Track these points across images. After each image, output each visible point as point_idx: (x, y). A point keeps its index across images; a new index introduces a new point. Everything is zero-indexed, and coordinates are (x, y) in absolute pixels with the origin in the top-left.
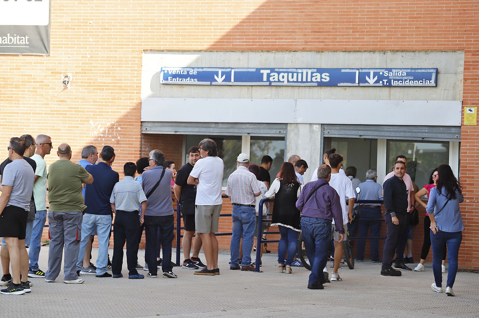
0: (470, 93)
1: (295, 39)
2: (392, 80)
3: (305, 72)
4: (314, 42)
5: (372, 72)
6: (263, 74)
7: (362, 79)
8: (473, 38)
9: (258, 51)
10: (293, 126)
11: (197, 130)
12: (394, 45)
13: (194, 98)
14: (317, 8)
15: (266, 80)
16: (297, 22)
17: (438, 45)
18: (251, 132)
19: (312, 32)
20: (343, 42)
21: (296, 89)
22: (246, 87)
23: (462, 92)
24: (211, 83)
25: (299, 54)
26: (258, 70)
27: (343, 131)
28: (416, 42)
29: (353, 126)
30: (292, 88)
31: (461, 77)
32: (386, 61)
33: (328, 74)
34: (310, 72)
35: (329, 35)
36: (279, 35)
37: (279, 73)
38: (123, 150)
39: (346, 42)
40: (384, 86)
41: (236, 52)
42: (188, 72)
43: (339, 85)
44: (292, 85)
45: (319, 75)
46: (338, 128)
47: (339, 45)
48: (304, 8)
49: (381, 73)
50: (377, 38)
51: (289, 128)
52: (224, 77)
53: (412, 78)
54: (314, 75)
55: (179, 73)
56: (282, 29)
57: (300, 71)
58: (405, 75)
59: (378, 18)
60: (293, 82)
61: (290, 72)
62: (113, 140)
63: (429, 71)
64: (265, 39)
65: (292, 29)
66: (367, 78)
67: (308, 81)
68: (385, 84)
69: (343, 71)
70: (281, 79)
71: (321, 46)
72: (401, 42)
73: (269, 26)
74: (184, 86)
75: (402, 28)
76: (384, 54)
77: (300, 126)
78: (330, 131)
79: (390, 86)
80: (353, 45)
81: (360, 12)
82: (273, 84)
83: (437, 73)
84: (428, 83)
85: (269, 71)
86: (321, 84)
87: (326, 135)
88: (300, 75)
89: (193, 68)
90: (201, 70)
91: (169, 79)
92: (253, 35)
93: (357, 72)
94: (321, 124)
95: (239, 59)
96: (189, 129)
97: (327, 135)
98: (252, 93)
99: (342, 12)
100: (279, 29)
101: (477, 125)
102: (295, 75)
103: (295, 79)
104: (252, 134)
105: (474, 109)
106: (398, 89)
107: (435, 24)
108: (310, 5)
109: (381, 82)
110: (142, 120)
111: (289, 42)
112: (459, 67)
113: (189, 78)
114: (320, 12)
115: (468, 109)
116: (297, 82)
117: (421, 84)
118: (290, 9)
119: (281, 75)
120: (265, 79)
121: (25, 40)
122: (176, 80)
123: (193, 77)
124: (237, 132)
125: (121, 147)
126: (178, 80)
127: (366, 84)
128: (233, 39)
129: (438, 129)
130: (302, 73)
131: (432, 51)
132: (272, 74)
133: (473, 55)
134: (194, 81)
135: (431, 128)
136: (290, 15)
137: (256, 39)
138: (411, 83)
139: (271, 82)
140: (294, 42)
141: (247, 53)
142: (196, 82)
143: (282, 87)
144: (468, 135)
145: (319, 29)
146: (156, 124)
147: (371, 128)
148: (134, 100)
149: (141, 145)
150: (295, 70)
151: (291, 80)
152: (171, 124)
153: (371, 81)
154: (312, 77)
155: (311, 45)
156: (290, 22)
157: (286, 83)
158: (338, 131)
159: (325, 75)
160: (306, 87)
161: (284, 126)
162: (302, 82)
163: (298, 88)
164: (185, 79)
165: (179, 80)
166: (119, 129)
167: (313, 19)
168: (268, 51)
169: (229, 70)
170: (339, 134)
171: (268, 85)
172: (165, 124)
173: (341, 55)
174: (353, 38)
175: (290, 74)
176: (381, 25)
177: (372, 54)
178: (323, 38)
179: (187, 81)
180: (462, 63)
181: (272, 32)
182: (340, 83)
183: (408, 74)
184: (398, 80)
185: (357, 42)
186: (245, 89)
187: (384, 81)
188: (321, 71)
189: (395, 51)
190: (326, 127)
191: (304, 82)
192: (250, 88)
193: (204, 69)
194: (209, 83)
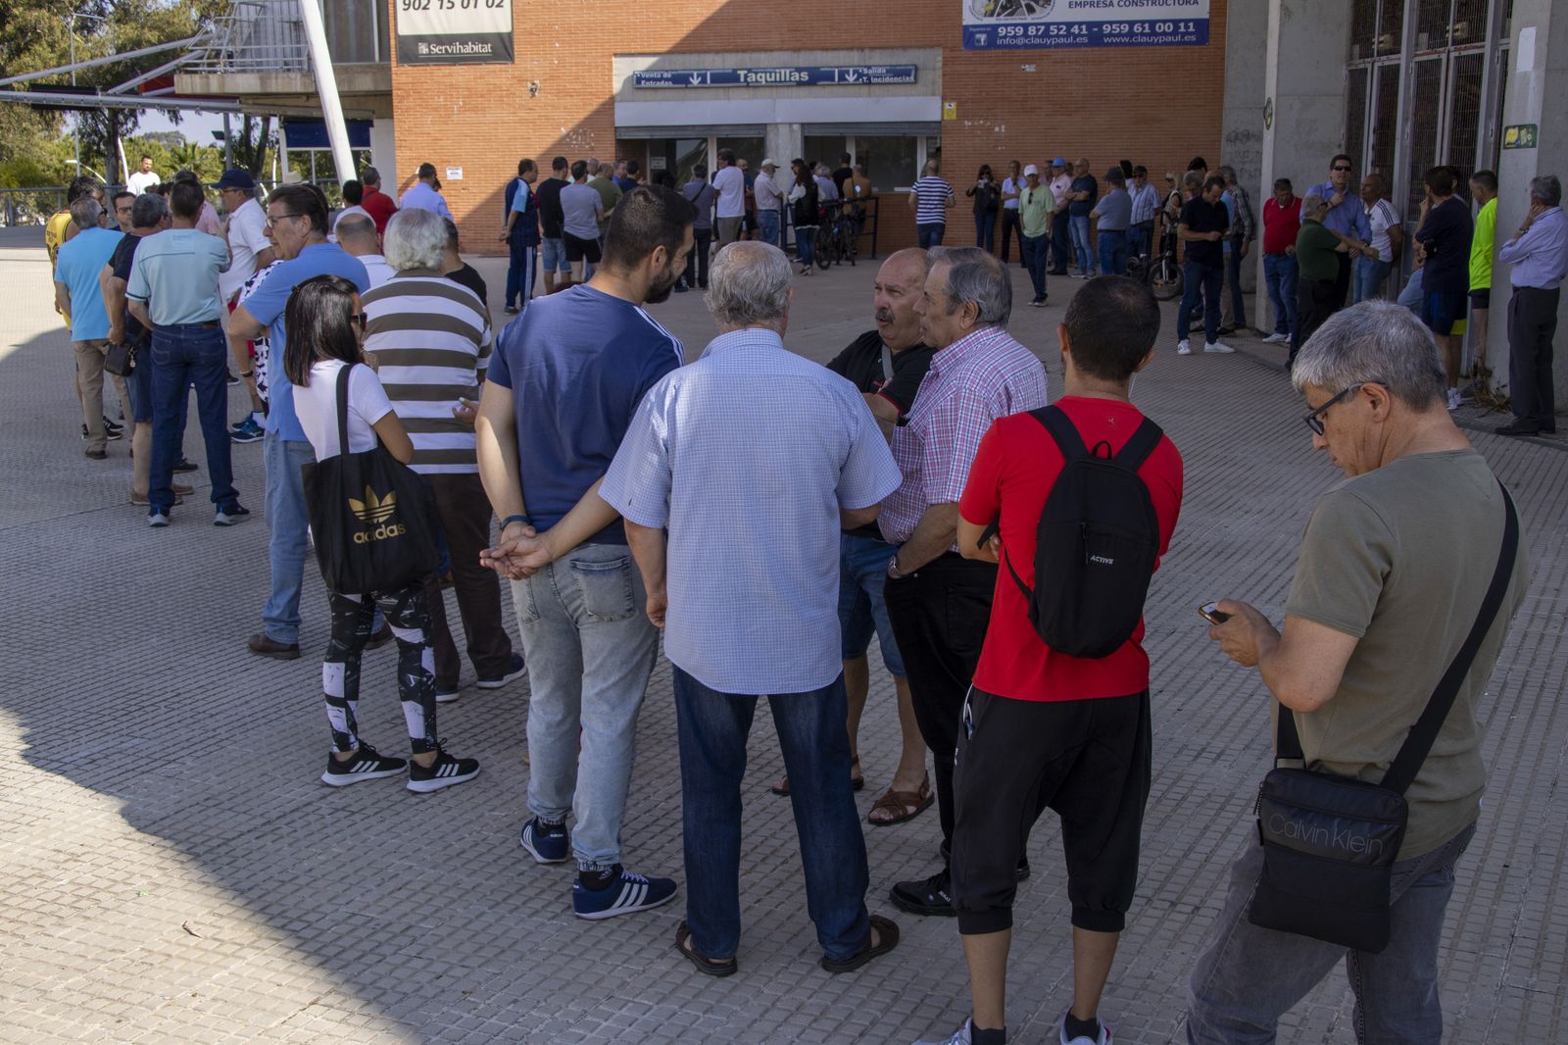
0: (949, 88)
1: (772, 38)
2: (872, 78)
3: (783, 71)
4: (791, 41)
5: (851, 70)
6: (740, 74)
7: (842, 78)
8: (950, 33)
9: (733, 52)
10: (772, 127)
11: (673, 133)
12: (872, 42)
13: (669, 101)
14: (793, 7)
15: (743, 81)
16: (773, 21)
17: (916, 41)
19: (788, 31)
20: (820, 40)
21: (774, 90)
23: (941, 87)
24: (686, 86)
25: (776, 54)
26: (735, 70)
27: (823, 130)
28: (894, 38)
30: (771, 88)
31: (939, 73)
32: (865, 59)
33: (806, 73)
34: (788, 72)
35: (806, 34)
36: (755, 35)
37: (756, 73)
39: (824, 40)
40: (864, 84)
41: (710, 53)
42: (662, 75)
43: (818, 84)
44: (770, 85)
45: (797, 74)
47: (816, 44)
49: (861, 71)
50: (855, 36)
51: (768, 128)
52: (700, 79)
53: (892, 75)
54: (793, 74)
56: (758, 28)
57: (778, 71)
58: (885, 72)
59: (855, 15)
60: (771, 82)
61: (768, 72)
62: (586, 147)
63: (908, 67)
64: (740, 39)
65: (768, 28)
67: (787, 80)
69: (821, 69)
70: (759, 79)
71: (798, 44)
72: (879, 39)
75: (879, 25)
77: (780, 127)
78: (810, 131)
79: (870, 83)
80: (830, 43)
83: (916, 69)
84: (907, 80)
85: (746, 72)
86: (800, 84)
87: (806, 134)
88: (778, 75)
89: (667, 71)
90: (675, 72)
91: (642, 83)
93: (837, 70)
94: (801, 124)
95: (714, 61)
98: (729, 94)
100: (755, 28)
101: (957, 120)
102: (773, 75)
103: (773, 79)
105: (954, 105)
106: (877, 87)
107: (913, 20)
110: (616, 126)
111: (765, 42)
112: (938, 64)
113: (663, 81)
114: (795, 10)
115: (948, 104)
117: (900, 81)
119: (759, 75)
120: (742, 79)
121: (488, 48)
122: (650, 84)
123: (667, 80)
127: (846, 82)
129: (918, 124)
130: (781, 73)
131: (911, 47)
132: (749, 75)
133: (951, 51)
135: (911, 124)
138: (891, 80)
139: (748, 83)
140: (770, 41)
141: (722, 54)
142: (670, 84)
143: (759, 88)
144: (949, 130)
145: (795, 27)
146: (631, 129)
148: (606, 106)
149: (616, 151)
150: (773, 70)
151: (769, 79)
153: (851, 78)
154: (790, 76)
155: (787, 44)
156: (765, 21)
157: (763, 83)
159: (804, 74)
161: (763, 127)
162: (780, 82)
164: (659, 82)
165: (652, 84)
166: (592, 135)
167: (788, 17)
168: (744, 52)
169: (704, 72)
170: (818, 132)
171: (746, 85)
172: (640, 129)
173: (820, 53)
174: (830, 36)
175: (768, 74)
176: (858, 22)
177: (850, 51)
178: (800, 37)
179: (662, 84)
180: (940, 58)
181: (747, 32)
182: (818, 82)
183: (887, 71)
184: (878, 77)
185: (834, 40)
186: (721, 91)
187: (866, 80)
188: (799, 70)
189: (872, 48)
190: (806, 126)
191: (783, 82)
192: (727, 89)
193: (679, 72)
194: (684, 86)
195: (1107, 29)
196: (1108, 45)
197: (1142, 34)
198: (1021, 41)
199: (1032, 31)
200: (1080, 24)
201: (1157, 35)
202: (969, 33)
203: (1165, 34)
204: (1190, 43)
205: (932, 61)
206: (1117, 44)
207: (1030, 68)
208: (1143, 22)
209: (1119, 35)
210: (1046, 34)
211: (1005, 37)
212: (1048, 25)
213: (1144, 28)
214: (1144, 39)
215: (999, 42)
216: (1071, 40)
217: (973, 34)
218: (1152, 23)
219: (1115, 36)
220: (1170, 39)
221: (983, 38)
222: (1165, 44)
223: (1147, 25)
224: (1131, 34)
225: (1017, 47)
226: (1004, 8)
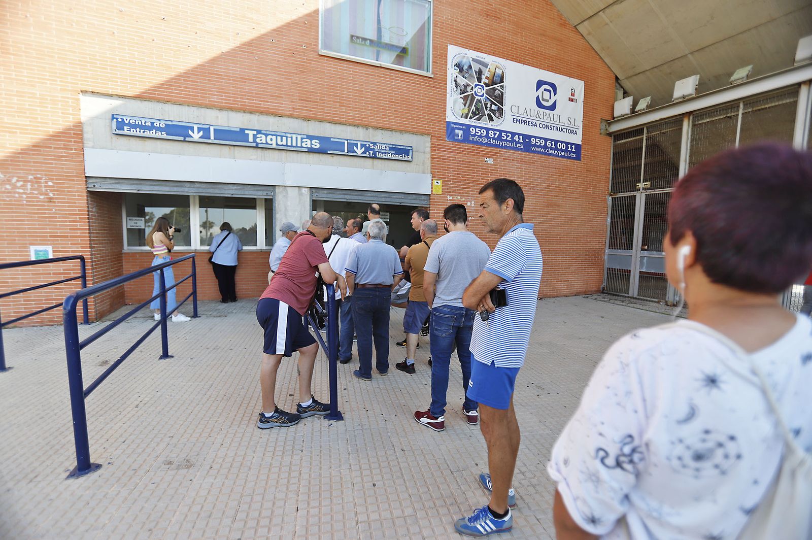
0: (437, 169)
1: (282, 104)
2: (377, 153)
3: (294, 137)
4: (302, 109)
5: (359, 144)
6: (248, 134)
7: (351, 149)
8: (437, 126)
9: (239, 111)
10: (281, 188)
11: (167, 189)
12: (377, 123)
13: (161, 153)
14: (304, 78)
15: (252, 141)
16: (284, 88)
17: (412, 128)
18: (234, 193)
19: (299, 100)
20: (330, 113)
21: (284, 153)
22: (228, 147)
23: (429, 168)
24: (185, 139)
25: (285, 120)
26: (242, 130)
27: (331, 195)
28: (395, 122)
29: (341, 191)
30: (280, 151)
31: (428, 156)
32: (369, 135)
33: (318, 141)
34: (299, 137)
35: (317, 105)
36: (263, 98)
37: (266, 135)
38: (59, 210)
39: (334, 114)
40: (369, 157)
41: (212, 109)
42: (152, 123)
45: (309, 141)
46: (326, 192)
47: (326, 116)
48: (291, 76)
49: (367, 146)
50: (362, 115)
51: (277, 189)
52: (201, 133)
53: (394, 152)
54: (304, 140)
55: (140, 123)
56: (266, 92)
57: (289, 135)
58: (388, 149)
59: (362, 97)
60: (282, 145)
61: (279, 136)
62: (42, 197)
63: (407, 148)
64: (248, 99)
65: (278, 93)
66: (355, 149)
67: (298, 145)
68: (371, 155)
69: (332, 140)
70: (269, 142)
71: (309, 114)
72: (383, 121)
73: (253, 87)
74: (147, 140)
75: (383, 109)
76: (367, 129)
77: (289, 189)
78: (318, 195)
79: (375, 157)
80: (339, 118)
81: (346, 88)
82: (260, 146)
83: (412, 151)
84: (406, 158)
85: (255, 133)
86: (311, 151)
87: (314, 198)
88: (289, 139)
89: (159, 120)
90: (170, 123)
91: (126, 129)
92: (233, 94)
93: (346, 142)
94: (310, 188)
95: (217, 117)
96: (156, 188)
97: (316, 198)
98: (233, 152)
99: (329, 86)
100: (263, 91)
101: (442, 194)
102: (284, 138)
103: (284, 143)
104: (235, 195)
105: (439, 182)
106: (380, 161)
107: (409, 110)
108: (296, 74)
109: (368, 153)
110: (87, 175)
111: (276, 106)
112: (427, 149)
113: (154, 130)
114: (307, 82)
115: (436, 181)
116: (287, 145)
117: (401, 158)
118: (275, 73)
119: (269, 137)
120: (251, 139)
122: (136, 131)
123: (159, 129)
124: (218, 192)
125: (56, 206)
126: (138, 131)
127: (354, 154)
128: (209, 94)
129: (411, 196)
130: (292, 138)
131: (406, 131)
132: (258, 136)
133: (438, 140)
134: (162, 134)
135: (406, 195)
136: (275, 80)
137: (238, 98)
138: (393, 157)
139: (257, 144)
140: (280, 107)
141: (226, 112)
142: (165, 136)
143: (268, 150)
144: (436, 202)
145: (306, 98)
146: (109, 181)
147: (356, 193)
148: (72, 150)
149: (88, 204)
150: (284, 134)
151: (280, 143)
152: (131, 182)
153: (359, 151)
154: (302, 142)
155: (299, 112)
156: (276, 87)
157: (274, 146)
158: (326, 195)
159: (315, 142)
160: (294, 152)
161: (271, 188)
162: (292, 146)
163: (286, 152)
164: (148, 132)
165: (140, 132)
167: (299, 87)
168: (251, 113)
169: (206, 126)
171: (255, 146)
172: (121, 181)
173: (328, 126)
174: (339, 111)
175: (279, 138)
176: (365, 103)
177: (356, 128)
178: (310, 108)
179: (153, 134)
180: (429, 145)
181: (256, 94)
182: (329, 151)
183: (390, 149)
184: (382, 153)
185: (343, 115)
186: (226, 149)
187: (370, 153)
188: (311, 138)
189: (377, 128)
190: (314, 191)
191: (294, 147)
192: (232, 147)
193: (174, 123)
194: (182, 138)
195: (533, 141)
196: (534, 152)
197: (551, 148)
198: (484, 140)
199: (491, 133)
200: (519, 135)
201: (558, 150)
202: (450, 128)
203: (561, 150)
204: (573, 158)
205: (421, 145)
206: (539, 153)
207: (490, 161)
208: (552, 140)
209: (540, 146)
210: (499, 138)
211: (474, 135)
212: (501, 132)
213: (552, 145)
214: (552, 152)
215: (471, 138)
216: (514, 145)
217: (454, 129)
218: (556, 142)
219: (537, 146)
220: (563, 154)
221: (460, 133)
222: (562, 156)
223: (553, 143)
224: (545, 147)
225: (481, 144)
226: (474, 114)
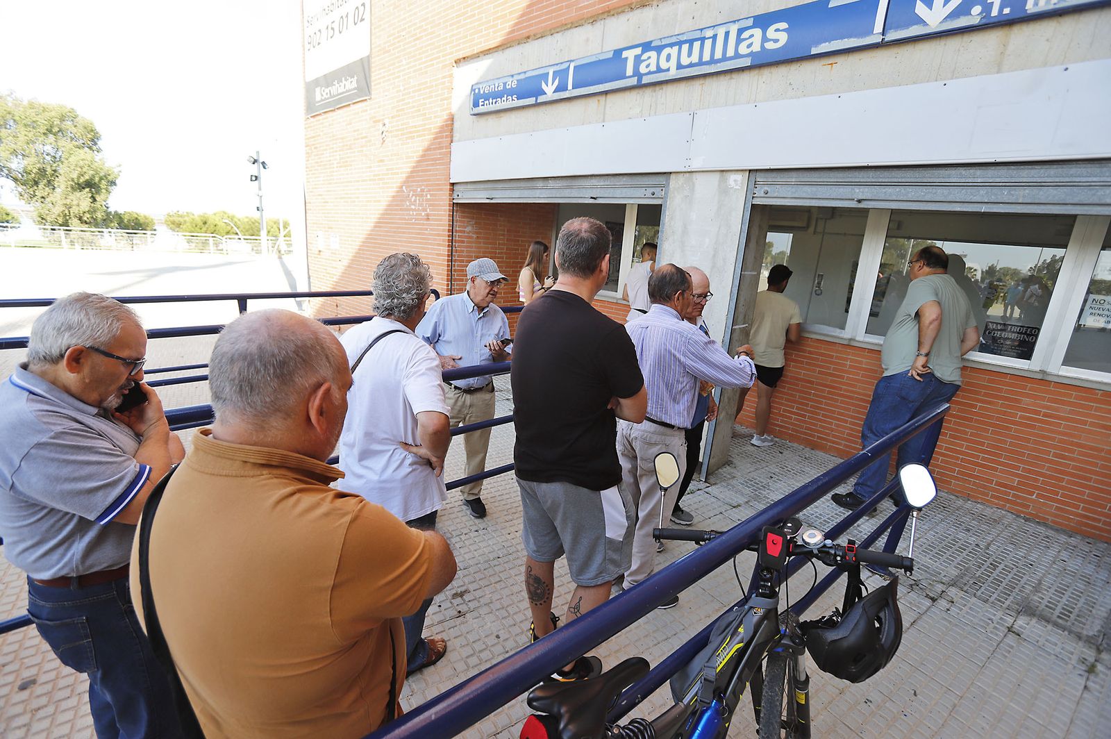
3: (721, 32)
6: (627, 59)
9: (623, 12)
10: (681, 178)
13: (514, 134)
15: (631, 74)
18: (598, 195)
21: (697, 84)
22: (595, 99)
24: (536, 100)
26: (618, 52)
29: (840, 174)
30: (688, 82)
33: (784, 25)
34: (734, 29)
37: (659, 49)
38: (432, 230)
40: (985, 25)
41: (582, 25)
43: (814, 51)
44: (686, 76)
45: (757, 32)
46: (793, 178)
51: (674, 182)
52: (556, 83)
54: (746, 35)
55: (493, 90)
57: (709, 34)
60: (691, 65)
61: (686, 42)
62: (423, 214)
66: (919, 8)
67: (728, 55)
68: (995, 13)
70: (664, 65)
74: (502, 114)
77: (698, 179)
78: (769, 190)
79: (1014, 19)
82: (645, 80)
86: (763, 61)
87: (758, 199)
88: (708, 43)
91: (481, 104)
95: (588, 40)
97: (762, 199)
98: (605, 109)
102: (697, 46)
103: (695, 59)
104: (600, 199)
109: (976, 11)
110: (452, 181)
116: (701, 63)
120: (629, 72)
121: (354, 82)
122: (489, 104)
123: (511, 92)
125: (431, 225)
126: (491, 104)
132: (645, 57)
134: (512, 100)
141: (603, 22)
142: (515, 101)
146: (469, 186)
148: (444, 149)
149: (452, 221)
151: (685, 60)
152: (486, 186)
153: (936, 14)
154: (739, 41)
157: (674, 74)
158: (794, 190)
159: (777, 30)
160: (722, 78)
161: (661, 180)
163: (702, 80)
166: (429, 197)
168: (643, 6)
169: (564, 66)
170: (796, 196)
171: (636, 83)
175: (685, 47)
179: (503, 102)
186: (594, 103)
188: (766, 21)
190: (760, 178)
191: (719, 61)
192: (602, 98)
193: (528, 74)
194: (531, 101)
